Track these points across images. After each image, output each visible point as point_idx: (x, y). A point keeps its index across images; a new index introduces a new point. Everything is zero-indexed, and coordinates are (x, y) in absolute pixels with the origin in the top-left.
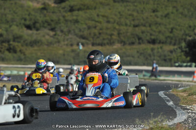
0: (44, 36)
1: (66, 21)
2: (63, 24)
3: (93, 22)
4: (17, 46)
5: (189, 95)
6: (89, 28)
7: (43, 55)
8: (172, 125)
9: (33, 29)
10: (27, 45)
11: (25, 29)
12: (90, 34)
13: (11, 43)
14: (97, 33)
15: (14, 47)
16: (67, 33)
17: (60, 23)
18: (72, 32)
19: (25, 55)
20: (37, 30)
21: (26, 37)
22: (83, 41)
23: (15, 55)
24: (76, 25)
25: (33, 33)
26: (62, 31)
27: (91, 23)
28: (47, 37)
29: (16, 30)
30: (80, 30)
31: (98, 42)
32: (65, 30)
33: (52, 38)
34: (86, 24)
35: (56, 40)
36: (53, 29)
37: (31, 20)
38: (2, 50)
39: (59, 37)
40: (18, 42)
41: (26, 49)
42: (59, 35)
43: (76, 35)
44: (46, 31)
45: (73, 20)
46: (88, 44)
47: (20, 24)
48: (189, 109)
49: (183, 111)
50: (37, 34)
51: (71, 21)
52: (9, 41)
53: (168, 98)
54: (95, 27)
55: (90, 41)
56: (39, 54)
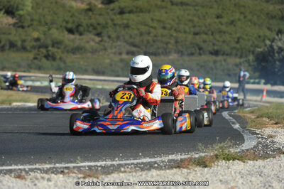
0: (88, 42)
1: (115, 25)
2: (110, 28)
3: (147, 28)
4: (57, 52)
5: (258, 117)
6: (141, 34)
7: (86, 64)
8: (239, 152)
9: (76, 33)
10: (68, 52)
11: (66, 33)
12: (142, 41)
13: (50, 48)
14: (151, 41)
15: (53, 53)
16: (115, 40)
17: (107, 28)
18: (122, 38)
19: (65, 62)
20: (81, 34)
21: (67, 42)
22: (134, 49)
23: (55, 64)
24: (127, 30)
25: (75, 38)
26: (109, 37)
27: (144, 29)
28: (92, 43)
29: (56, 34)
30: (131, 37)
31: (151, 51)
32: (114, 35)
33: (97, 45)
34: (138, 29)
35: (102, 47)
36: (99, 35)
37: (73, 22)
38: (38, 57)
39: (106, 44)
40: (58, 48)
41: (67, 57)
42: (105, 42)
43: (126, 42)
44: (93, 37)
45: (123, 24)
47: (61, 26)
48: (258, 134)
49: (252, 136)
50: (79, 39)
51: (120, 26)
52: (47, 47)
53: (234, 120)
54: (149, 34)
55: (142, 49)
56: (82, 63)
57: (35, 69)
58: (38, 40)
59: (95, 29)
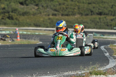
0: (31, 9)
2: (43, 2)
3: (63, 1)
4: (14, 15)
6: (60, 4)
7: (30, 21)
8: (105, 70)
9: (24, 5)
10: (20, 15)
11: (19, 5)
12: (60, 8)
13: (10, 13)
14: (65, 8)
15: (12, 16)
16: (46, 8)
17: (41, 1)
18: (49, 7)
19: (19, 21)
20: (27, 5)
21: (20, 10)
22: (56, 12)
23: (13, 21)
24: (52, 2)
25: (24, 7)
26: (43, 6)
27: (61, 1)
28: (33, 10)
29: (14, 5)
30: (54, 6)
31: (65, 13)
32: (45, 5)
33: (36, 11)
34: (58, 2)
35: (39, 12)
36: (37, 5)
38: (4, 18)
39: (41, 10)
40: (15, 13)
41: (20, 17)
42: (41, 9)
43: (52, 9)
44: (33, 6)
46: (59, 15)
47: (16, 1)
49: (114, 60)
50: (26, 8)
52: (8, 12)
54: (64, 4)
55: (60, 13)
56: (28, 20)
57: (3, 24)
58: (4, 8)
59: (35, 2)
